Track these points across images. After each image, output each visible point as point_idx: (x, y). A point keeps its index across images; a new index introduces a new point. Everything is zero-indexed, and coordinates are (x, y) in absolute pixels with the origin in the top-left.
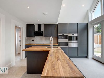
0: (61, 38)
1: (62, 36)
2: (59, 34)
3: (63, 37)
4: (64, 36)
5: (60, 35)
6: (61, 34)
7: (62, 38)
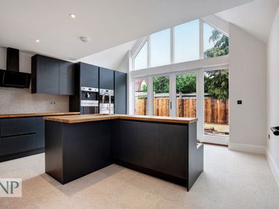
0: (84, 97)
1: (87, 92)
2: (82, 89)
3: (89, 96)
4: (90, 93)
5: (83, 91)
6: (87, 89)
7: (86, 98)
